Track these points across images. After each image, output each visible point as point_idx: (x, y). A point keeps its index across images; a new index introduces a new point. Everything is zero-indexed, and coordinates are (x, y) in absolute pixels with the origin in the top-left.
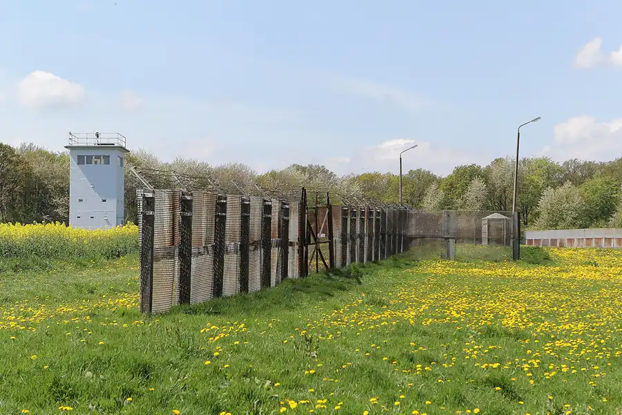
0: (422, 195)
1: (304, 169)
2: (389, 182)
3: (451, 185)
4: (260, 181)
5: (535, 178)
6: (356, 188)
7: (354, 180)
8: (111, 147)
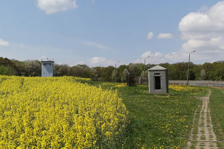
0: (111, 72)
1: (81, 66)
2: (103, 69)
3: (119, 70)
4: (71, 68)
5: (140, 68)
6: (95, 70)
7: (95, 68)
8: (51, 61)
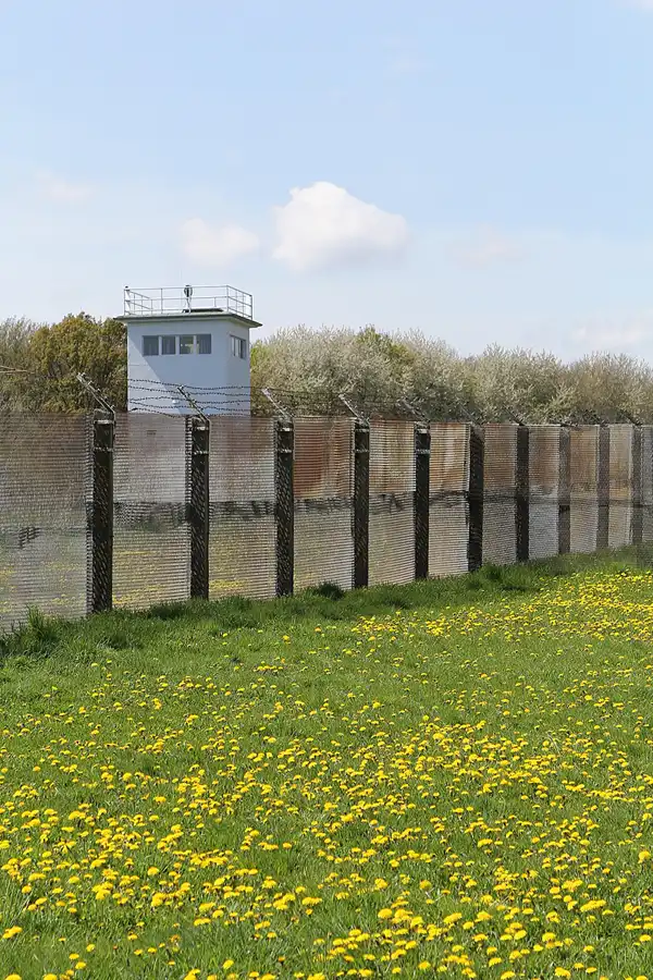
8: (213, 316)
